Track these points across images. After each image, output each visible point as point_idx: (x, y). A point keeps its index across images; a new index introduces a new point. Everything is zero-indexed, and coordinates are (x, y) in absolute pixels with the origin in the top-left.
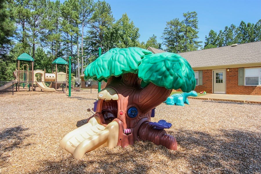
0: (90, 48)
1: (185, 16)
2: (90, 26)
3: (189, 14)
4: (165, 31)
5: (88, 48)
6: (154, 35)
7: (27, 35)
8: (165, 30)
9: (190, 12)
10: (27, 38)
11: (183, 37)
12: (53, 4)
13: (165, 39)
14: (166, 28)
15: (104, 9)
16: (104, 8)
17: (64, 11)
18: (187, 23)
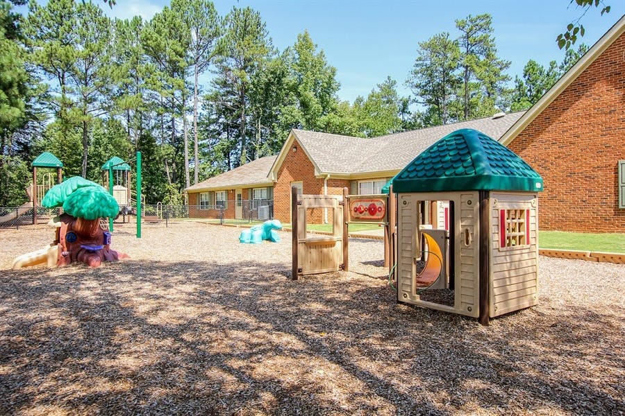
0: (221, 120)
1: (461, 27)
2: (217, 70)
3: (471, 21)
4: (417, 65)
5: (218, 119)
6: (389, 78)
7: (67, 102)
8: (417, 63)
9: (474, 17)
10: (68, 110)
11: (459, 81)
12: (128, 25)
13: (417, 86)
14: (420, 59)
15: (248, 28)
16: (247, 24)
17: (149, 42)
18: (468, 45)
